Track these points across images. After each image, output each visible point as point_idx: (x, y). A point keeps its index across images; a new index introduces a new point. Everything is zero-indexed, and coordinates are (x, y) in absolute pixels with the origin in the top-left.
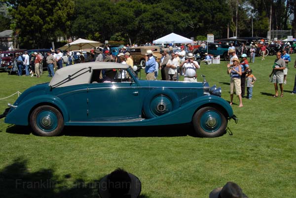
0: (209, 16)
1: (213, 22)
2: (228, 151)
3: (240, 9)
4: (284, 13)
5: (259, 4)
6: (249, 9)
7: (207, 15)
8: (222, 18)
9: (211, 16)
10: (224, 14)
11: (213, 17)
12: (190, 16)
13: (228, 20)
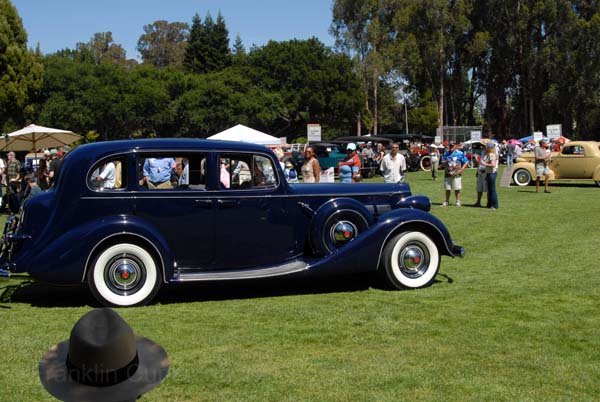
0: (320, 98)
1: (327, 110)
2: (303, 327)
3: (381, 84)
4: (468, 95)
5: (418, 76)
6: (399, 85)
7: (316, 96)
8: (345, 100)
9: (323, 98)
10: (350, 94)
11: (328, 100)
12: (283, 97)
13: (358, 107)
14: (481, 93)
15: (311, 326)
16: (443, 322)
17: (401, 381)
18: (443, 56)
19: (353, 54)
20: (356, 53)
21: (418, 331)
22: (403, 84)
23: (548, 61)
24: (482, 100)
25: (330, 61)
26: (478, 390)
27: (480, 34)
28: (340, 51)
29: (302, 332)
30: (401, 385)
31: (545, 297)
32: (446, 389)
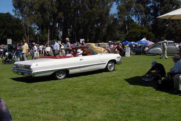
14: (61, 31)
15: (14, 93)
16: (54, 90)
17: (44, 102)
18: (49, 19)
19: (21, 18)
20: (22, 18)
21: (47, 92)
22: (36, 27)
23: (80, 22)
24: (61, 33)
25: (13, 20)
26: (66, 103)
27: (60, 13)
28: (16, 17)
29: (12, 94)
30: (44, 103)
31: (82, 82)
32: (56, 103)
